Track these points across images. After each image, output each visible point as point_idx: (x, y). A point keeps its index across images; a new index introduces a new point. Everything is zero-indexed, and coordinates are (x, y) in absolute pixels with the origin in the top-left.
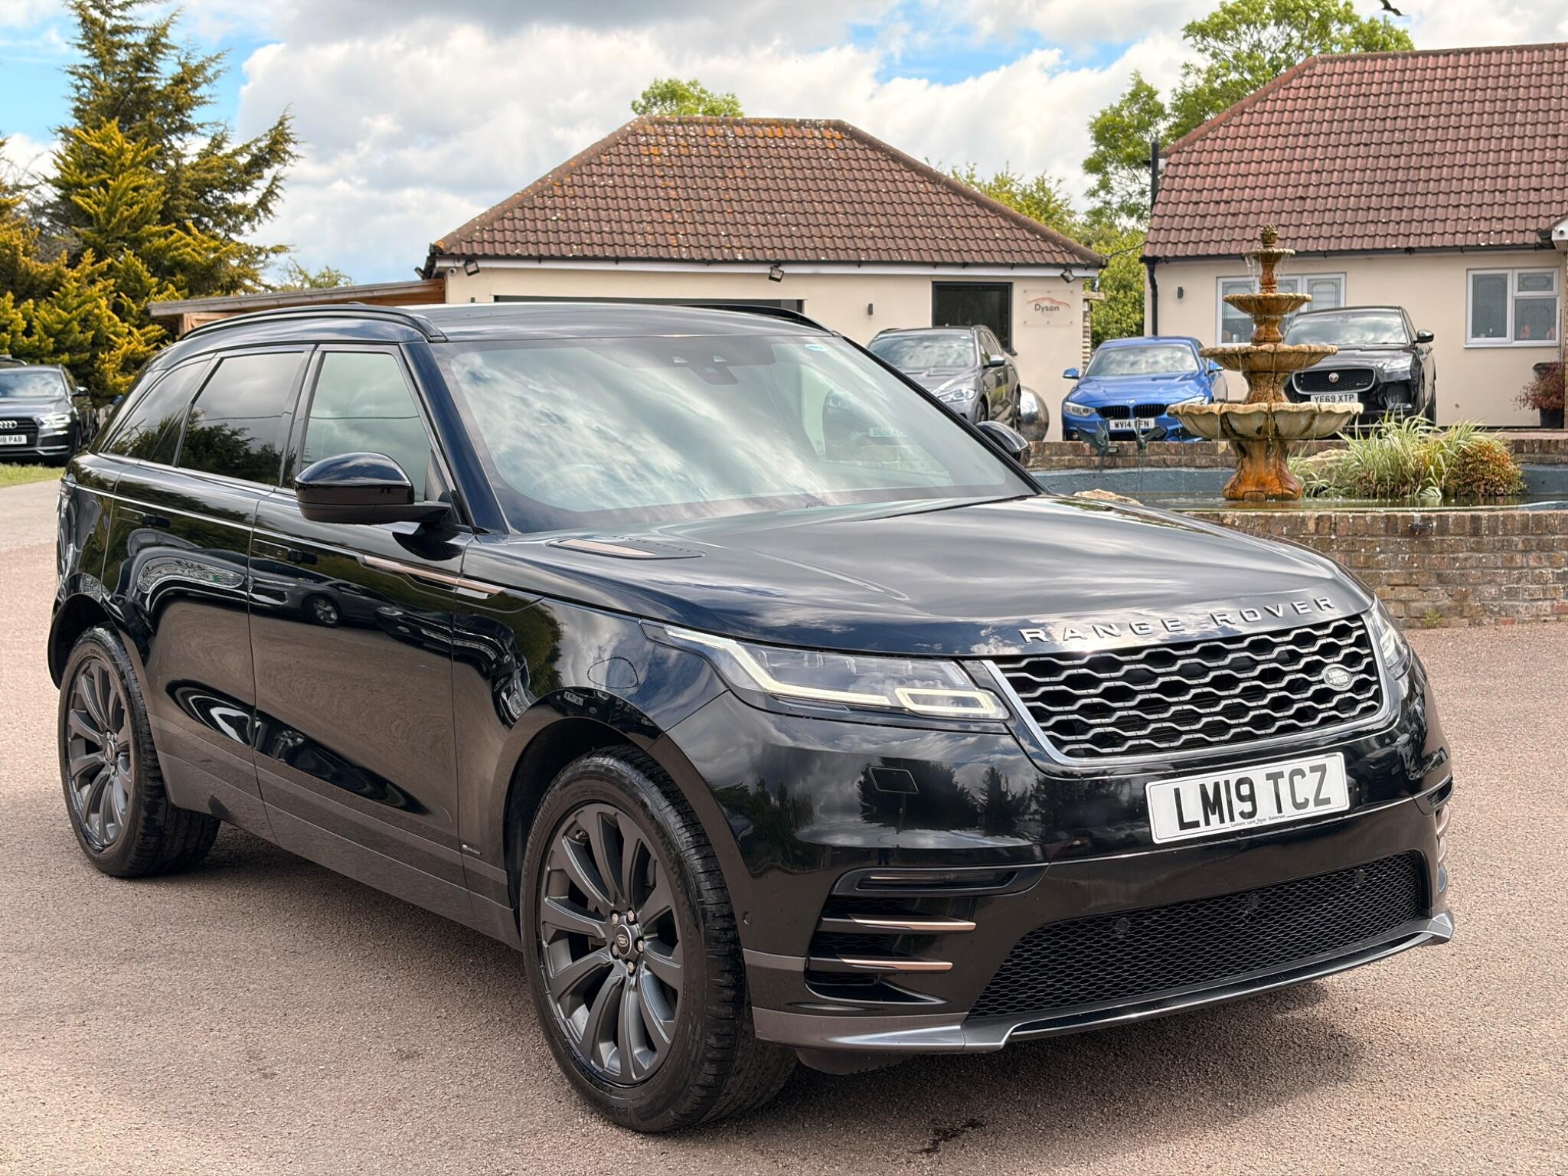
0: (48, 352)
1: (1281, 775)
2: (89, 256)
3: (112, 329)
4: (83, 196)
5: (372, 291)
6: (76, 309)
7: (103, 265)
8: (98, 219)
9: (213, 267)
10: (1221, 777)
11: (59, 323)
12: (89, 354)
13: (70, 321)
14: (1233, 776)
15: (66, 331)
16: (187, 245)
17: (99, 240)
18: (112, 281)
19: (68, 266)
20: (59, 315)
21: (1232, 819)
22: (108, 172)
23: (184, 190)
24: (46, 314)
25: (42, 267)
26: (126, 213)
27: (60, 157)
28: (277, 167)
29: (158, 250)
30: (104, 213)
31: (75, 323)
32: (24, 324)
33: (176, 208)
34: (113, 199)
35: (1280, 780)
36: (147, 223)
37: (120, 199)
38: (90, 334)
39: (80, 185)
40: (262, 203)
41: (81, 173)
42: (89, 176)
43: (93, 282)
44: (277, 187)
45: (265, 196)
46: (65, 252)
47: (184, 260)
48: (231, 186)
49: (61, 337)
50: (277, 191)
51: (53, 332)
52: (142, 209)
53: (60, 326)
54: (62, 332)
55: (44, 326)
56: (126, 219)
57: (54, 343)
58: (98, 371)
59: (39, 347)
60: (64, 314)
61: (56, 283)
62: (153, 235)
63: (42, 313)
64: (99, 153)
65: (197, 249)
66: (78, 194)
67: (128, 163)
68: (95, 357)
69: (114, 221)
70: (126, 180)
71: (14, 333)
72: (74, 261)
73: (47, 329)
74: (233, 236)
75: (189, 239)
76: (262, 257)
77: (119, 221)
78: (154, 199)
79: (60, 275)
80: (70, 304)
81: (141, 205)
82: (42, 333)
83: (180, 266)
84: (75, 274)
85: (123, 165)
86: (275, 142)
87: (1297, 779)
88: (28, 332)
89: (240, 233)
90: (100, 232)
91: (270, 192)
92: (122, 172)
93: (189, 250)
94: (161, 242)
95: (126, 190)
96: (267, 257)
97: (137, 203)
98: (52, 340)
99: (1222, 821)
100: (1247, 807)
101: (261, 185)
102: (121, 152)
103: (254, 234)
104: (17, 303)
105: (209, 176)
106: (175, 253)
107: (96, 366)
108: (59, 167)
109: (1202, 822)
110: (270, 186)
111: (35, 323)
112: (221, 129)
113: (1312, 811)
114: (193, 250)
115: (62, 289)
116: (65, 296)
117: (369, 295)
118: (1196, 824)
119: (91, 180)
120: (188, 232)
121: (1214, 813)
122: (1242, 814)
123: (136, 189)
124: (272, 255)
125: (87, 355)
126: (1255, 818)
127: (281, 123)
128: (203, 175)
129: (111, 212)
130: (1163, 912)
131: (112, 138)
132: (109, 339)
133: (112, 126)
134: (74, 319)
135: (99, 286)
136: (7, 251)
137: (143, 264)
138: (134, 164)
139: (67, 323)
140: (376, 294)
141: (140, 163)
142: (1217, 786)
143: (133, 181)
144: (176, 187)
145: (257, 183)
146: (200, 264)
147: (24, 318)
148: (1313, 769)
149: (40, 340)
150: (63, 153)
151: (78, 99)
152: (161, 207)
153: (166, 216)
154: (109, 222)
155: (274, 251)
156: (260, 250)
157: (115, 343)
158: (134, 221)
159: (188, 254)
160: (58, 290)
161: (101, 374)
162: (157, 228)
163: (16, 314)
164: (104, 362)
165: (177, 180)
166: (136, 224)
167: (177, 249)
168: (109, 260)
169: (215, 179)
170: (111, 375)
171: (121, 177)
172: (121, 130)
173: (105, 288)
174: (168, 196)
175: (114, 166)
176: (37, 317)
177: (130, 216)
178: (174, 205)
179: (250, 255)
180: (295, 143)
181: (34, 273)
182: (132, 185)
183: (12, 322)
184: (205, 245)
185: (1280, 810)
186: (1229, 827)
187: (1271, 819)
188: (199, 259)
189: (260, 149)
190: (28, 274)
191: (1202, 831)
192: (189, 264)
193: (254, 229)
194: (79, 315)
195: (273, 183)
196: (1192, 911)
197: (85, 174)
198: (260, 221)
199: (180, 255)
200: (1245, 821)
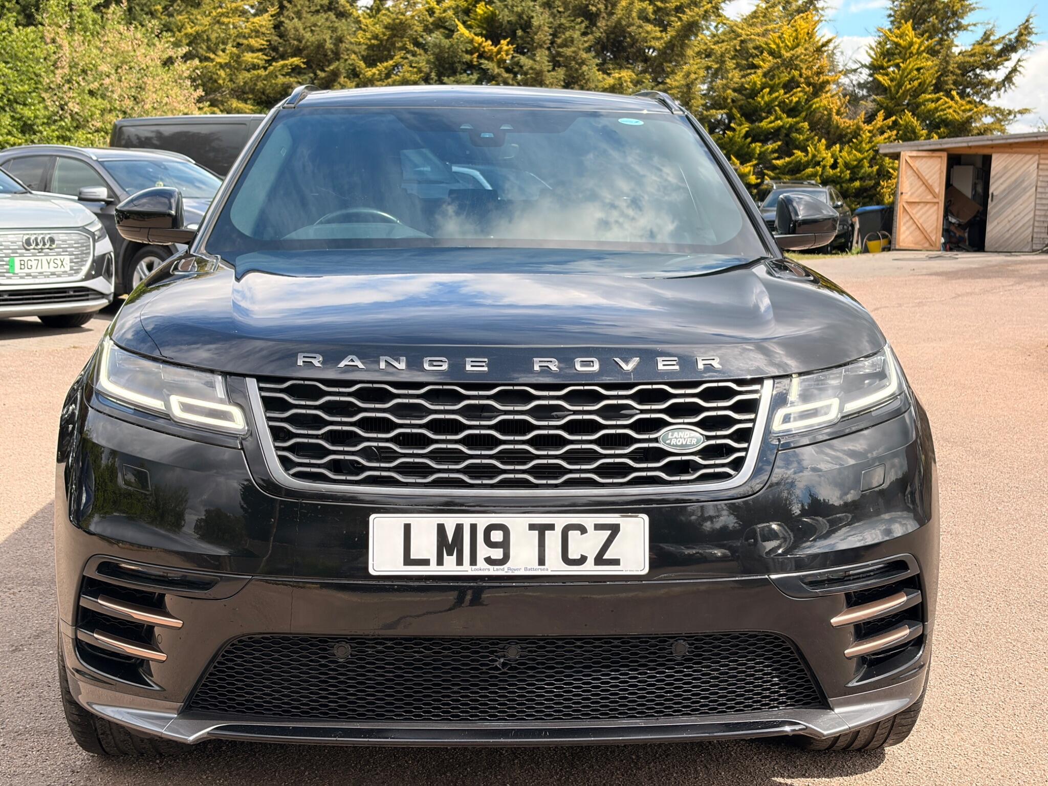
0: (846, 180)
1: (551, 527)
2: (881, 115)
3: (891, 165)
4: (883, 75)
5: (1037, 137)
6: (867, 151)
7: (890, 121)
8: (891, 91)
9: (966, 123)
10: (466, 520)
11: (855, 160)
12: (874, 182)
13: (862, 159)
14: (483, 521)
15: (859, 165)
16: (950, 107)
17: (890, 104)
18: (895, 132)
19: (864, 123)
20: (855, 155)
21: (473, 562)
22: (901, 58)
23: (952, 69)
24: (847, 155)
25: (849, 122)
26: (909, 86)
27: (871, 48)
28: (1021, 52)
29: (929, 111)
30: (894, 87)
31: (865, 160)
32: (832, 161)
33: (946, 83)
34: (901, 77)
35: (548, 533)
36: (924, 92)
37: (906, 76)
38: (875, 168)
39: (882, 67)
40: (1008, 78)
41: (884, 58)
42: (889, 61)
43: (882, 133)
44: (1020, 66)
45: (1010, 73)
46: (863, 113)
47: (947, 118)
48: (988, 67)
49: (856, 170)
50: (1019, 69)
51: (851, 166)
52: (920, 84)
53: (855, 163)
54: (856, 166)
55: (845, 162)
56: (908, 90)
57: (850, 174)
58: (879, 193)
59: (840, 176)
60: (859, 155)
61: (856, 133)
62: (928, 100)
63: (844, 154)
64: (897, 45)
65: (957, 110)
66: (880, 73)
67: (915, 51)
68: (878, 184)
69: (901, 91)
70: (912, 64)
71: (824, 167)
72: (870, 119)
73: (847, 165)
74: (985, 101)
75: (951, 103)
76: (1011, 117)
77: (904, 92)
78: (930, 77)
79: (859, 128)
80: (864, 148)
81: (919, 81)
82: (843, 167)
83: (945, 122)
84: (870, 127)
85: (911, 53)
86: (1021, 34)
87: (573, 535)
88: (834, 166)
89: (989, 99)
90: (892, 99)
91: (1014, 70)
92: (910, 57)
93: (951, 111)
94: (932, 106)
95: (911, 71)
96: (1015, 116)
97: (917, 79)
98: (848, 172)
99: (460, 562)
100: (497, 554)
101: (1009, 65)
102: (911, 44)
103: (999, 100)
104: (828, 147)
105: (972, 59)
106: (942, 113)
107: (878, 190)
108: (870, 55)
109: (434, 561)
110: (1015, 66)
111: (840, 160)
112: (990, 26)
113: (589, 568)
114: (955, 111)
115: (859, 137)
116: (861, 142)
117: (1035, 139)
118: (426, 562)
119: (889, 64)
120: (952, 99)
121: (450, 554)
122: (489, 561)
123: (918, 70)
124: (1018, 116)
125: (872, 183)
126: (505, 566)
127: (1027, 21)
128: (967, 59)
129: (900, 85)
130: (389, 644)
131: (907, 35)
132: (889, 172)
133: (908, 26)
134: (865, 158)
135: (886, 135)
136: (826, 112)
137: (917, 120)
138: (919, 53)
139: (860, 161)
140: (1040, 139)
141: (923, 51)
142: (459, 528)
143: (917, 64)
144: (946, 67)
145: (1006, 64)
146: (958, 121)
147: (832, 156)
148: (598, 527)
149: (841, 172)
150: (874, 46)
151: (891, 9)
152: (934, 82)
153: (938, 88)
154: (898, 92)
155: (1021, 112)
156: (1010, 113)
157: (893, 174)
158: (915, 91)
159: (950, 114)
160: (857, 139)
161: (881, 196)
162: (930, 96)
163: (827, 154)
164: (883, 188)
165: (947, 63)
166: (916, 93)
167: (944, 110)
168: (894, 118)
169: (975, 61)
170: (887, 196)
171: (908, 61)
172: (914, 29)
173: (889, 137)
174: (939, 73)
175: (906, 54)
176: (841, 157)
177: (911, 88)
178: (944, 81)
179: (1003, 115)
180: (1036, 34)
181: (841, 127)
182: (916, 67)
183: (824, 159)
184: (963, 108)
185: (542, 562)
186: (467, 569)
187: (526, 569)
188: (957, 117)
189: (1010, 40)
190: (838, 127)
191: (433, 569)
192: (950, 121)
193: (999, 96)
194: (869, 155)
195: (1017, 63)
196: (425, 648)
197: (886, 59)
198: (1005, 91)
199: (945, 114)
200: (491, 567)
